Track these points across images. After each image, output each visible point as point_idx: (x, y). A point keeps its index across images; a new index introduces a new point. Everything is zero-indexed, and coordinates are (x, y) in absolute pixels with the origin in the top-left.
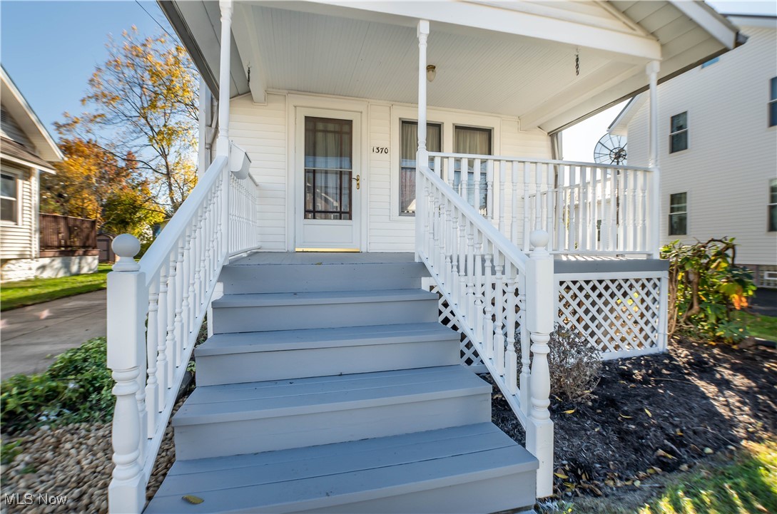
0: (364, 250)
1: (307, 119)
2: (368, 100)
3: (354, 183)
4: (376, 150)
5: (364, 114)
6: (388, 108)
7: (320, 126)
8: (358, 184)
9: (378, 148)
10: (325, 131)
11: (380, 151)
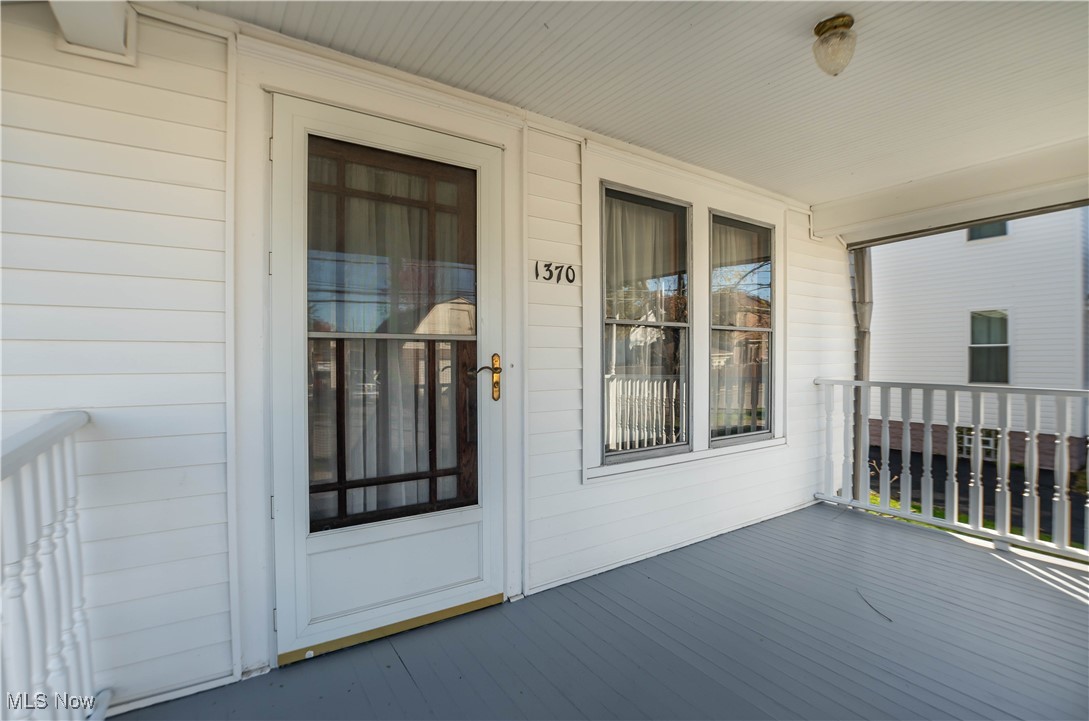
0: (512, 591)
1: (318, 145)
2: (522, 112)
3: (484, 381)
4: (543, 272)
5: (511, 156)
6: (574, 147)
7: (360, 177)
8: (496, 384)
9: (548, 266)
10: (379, 198)
11: (555, 273)
